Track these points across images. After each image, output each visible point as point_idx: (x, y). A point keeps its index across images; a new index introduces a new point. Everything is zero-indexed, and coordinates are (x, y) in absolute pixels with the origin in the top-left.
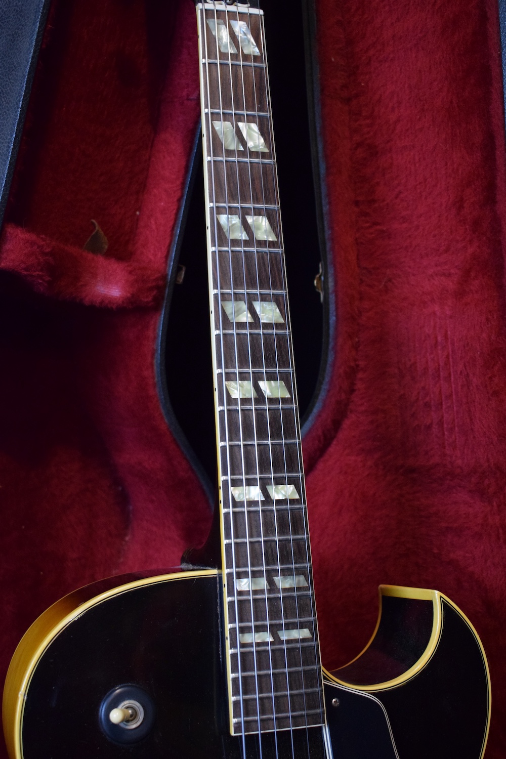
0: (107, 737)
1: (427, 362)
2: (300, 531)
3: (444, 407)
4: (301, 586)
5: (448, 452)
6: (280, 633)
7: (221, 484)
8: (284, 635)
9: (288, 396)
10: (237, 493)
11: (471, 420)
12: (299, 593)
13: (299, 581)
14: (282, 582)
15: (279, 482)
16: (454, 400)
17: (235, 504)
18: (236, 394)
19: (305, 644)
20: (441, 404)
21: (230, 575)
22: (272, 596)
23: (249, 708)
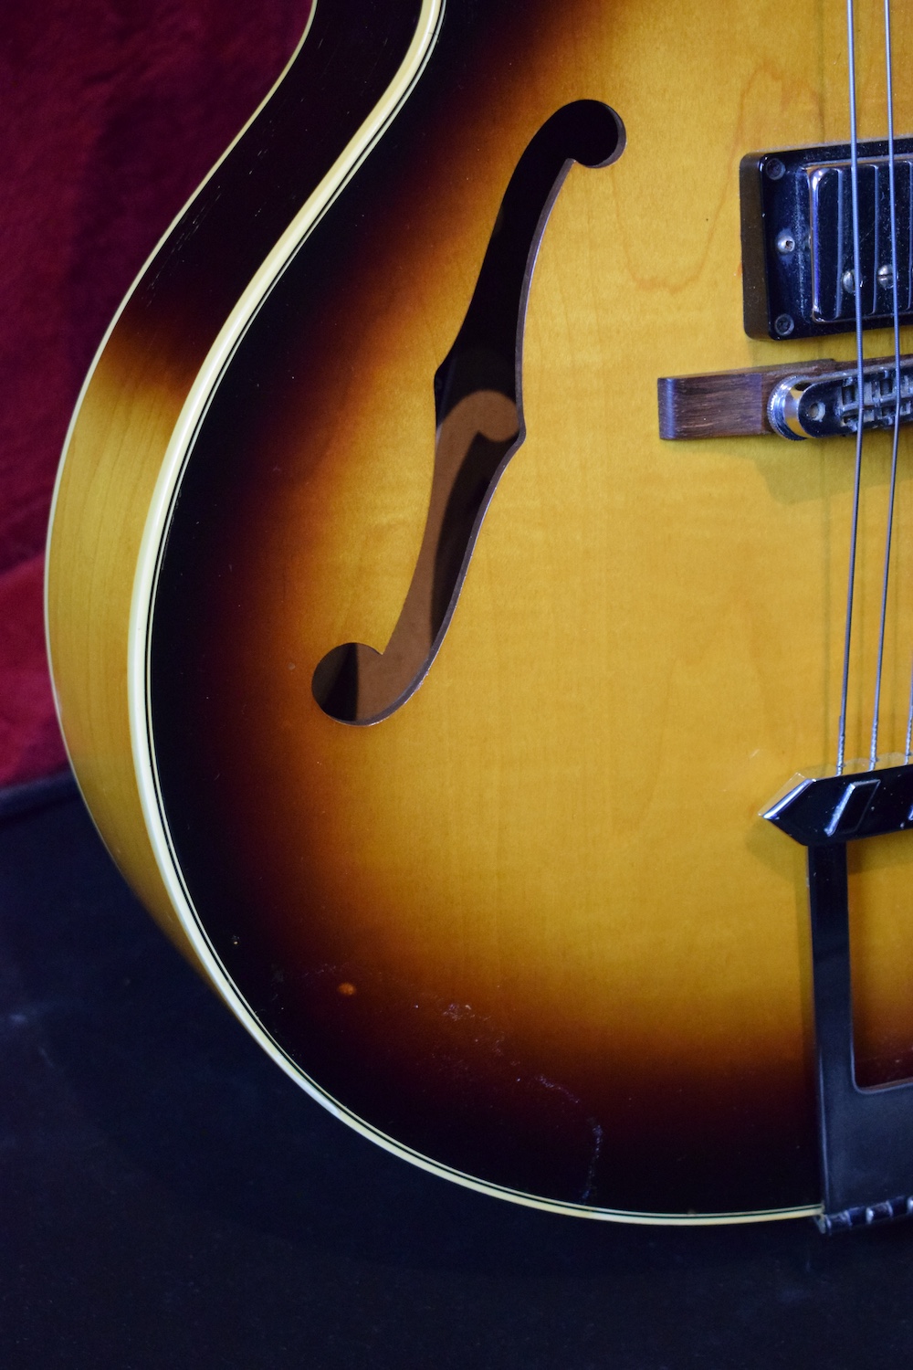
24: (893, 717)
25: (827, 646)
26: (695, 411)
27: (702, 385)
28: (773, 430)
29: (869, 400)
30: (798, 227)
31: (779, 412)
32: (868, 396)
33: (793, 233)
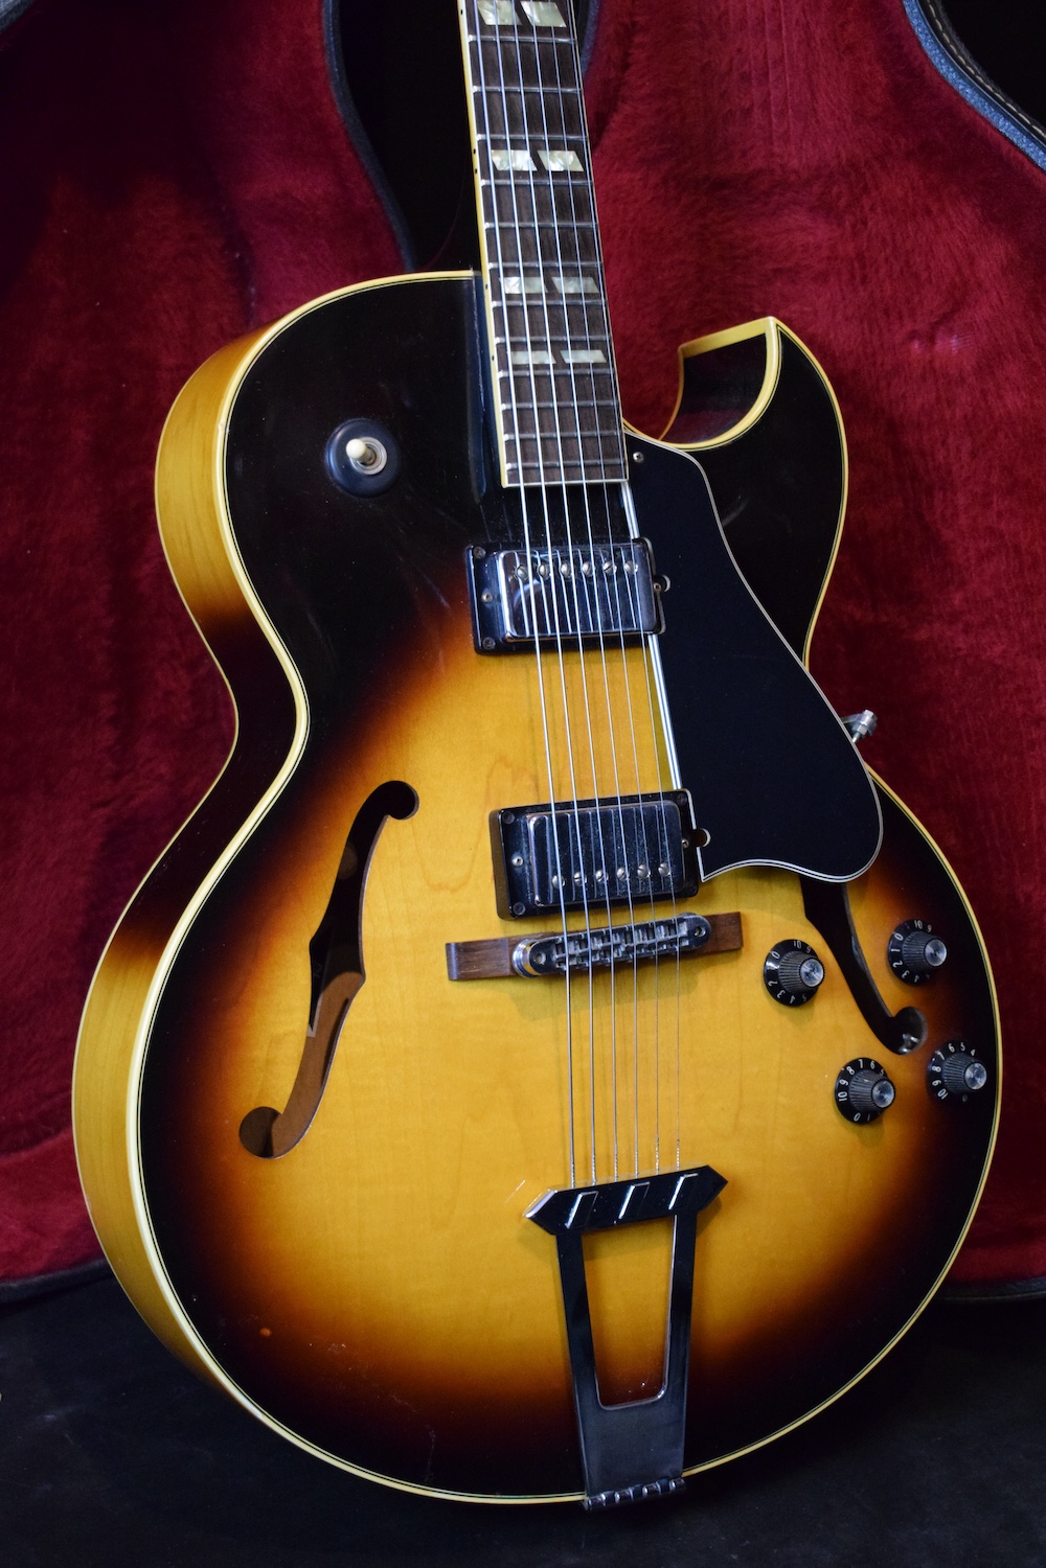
0: (338, 488)
1: (745, 9)
2: (586, 217)
3: (771, 78)
4: (589, 291)
5: (777, 150)
6: (563, 353)
7: (475, 146)
8: (570, 357)
9: (563, 25)
10: (497, 158)
11: (813, 94)
12: (589, 302)
13: (586, 286)
14: (565, 286)
15: (555, 146)
16: (787, 66)
17: (498, 174)
19: (599, 371)
20: (766, 74)
21: (494, 273)
22: (551, 302)
23: (528, 450)
24: (608, 1156)
25: (562, 1110)
26: (468, 962)
27: (472, 947)
28: (516, 974)
29: (572, 952)
30: (524, 851)
31: (518, 961)
32: (571, 949)
33: (522, 854)
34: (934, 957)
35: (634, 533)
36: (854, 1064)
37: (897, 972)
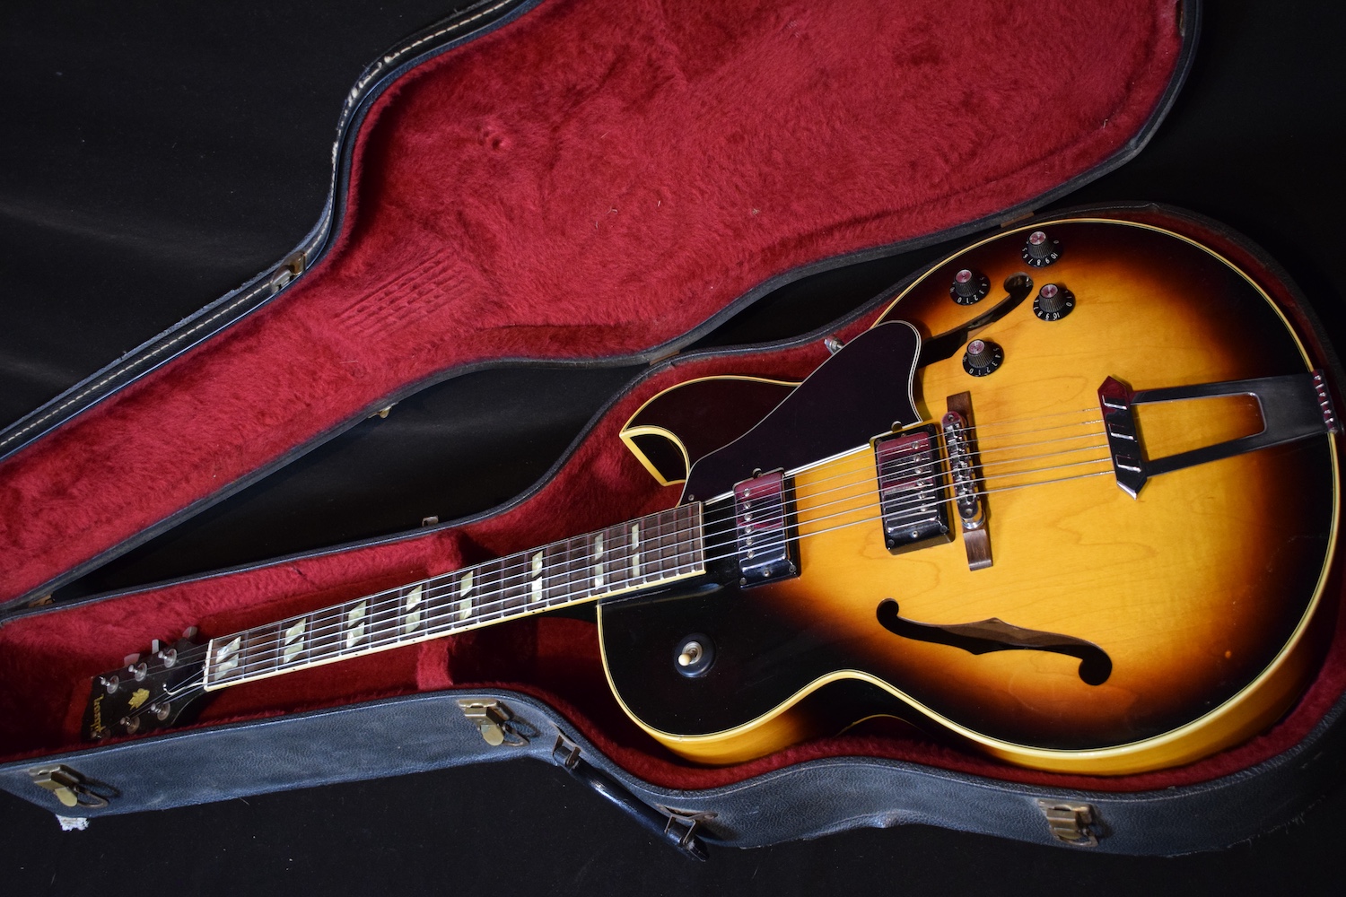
2: (565, 546)
4: (602, 538)
6: (633, 549)
7: (531, 613)
8: (636, 544)
9: (472, 573)
10: (537, 600)
12: (607, 538)
13: (599, 541)
14: (600, 551)
15: (530, 568)
17: (544, 598)
18: (469, 611)
19: (643, 527)
21: (593, 593)
22: (607, 559)
23: (684, 561)
26: (980, 556)
27: (970, 554)
28: (986, 524)
29: (964, 493)
30: (909, 531)
33: (910, 533)
34: (966, 276)
35: (730, 494)
36: (1036, 312)
37: (981, 297)
